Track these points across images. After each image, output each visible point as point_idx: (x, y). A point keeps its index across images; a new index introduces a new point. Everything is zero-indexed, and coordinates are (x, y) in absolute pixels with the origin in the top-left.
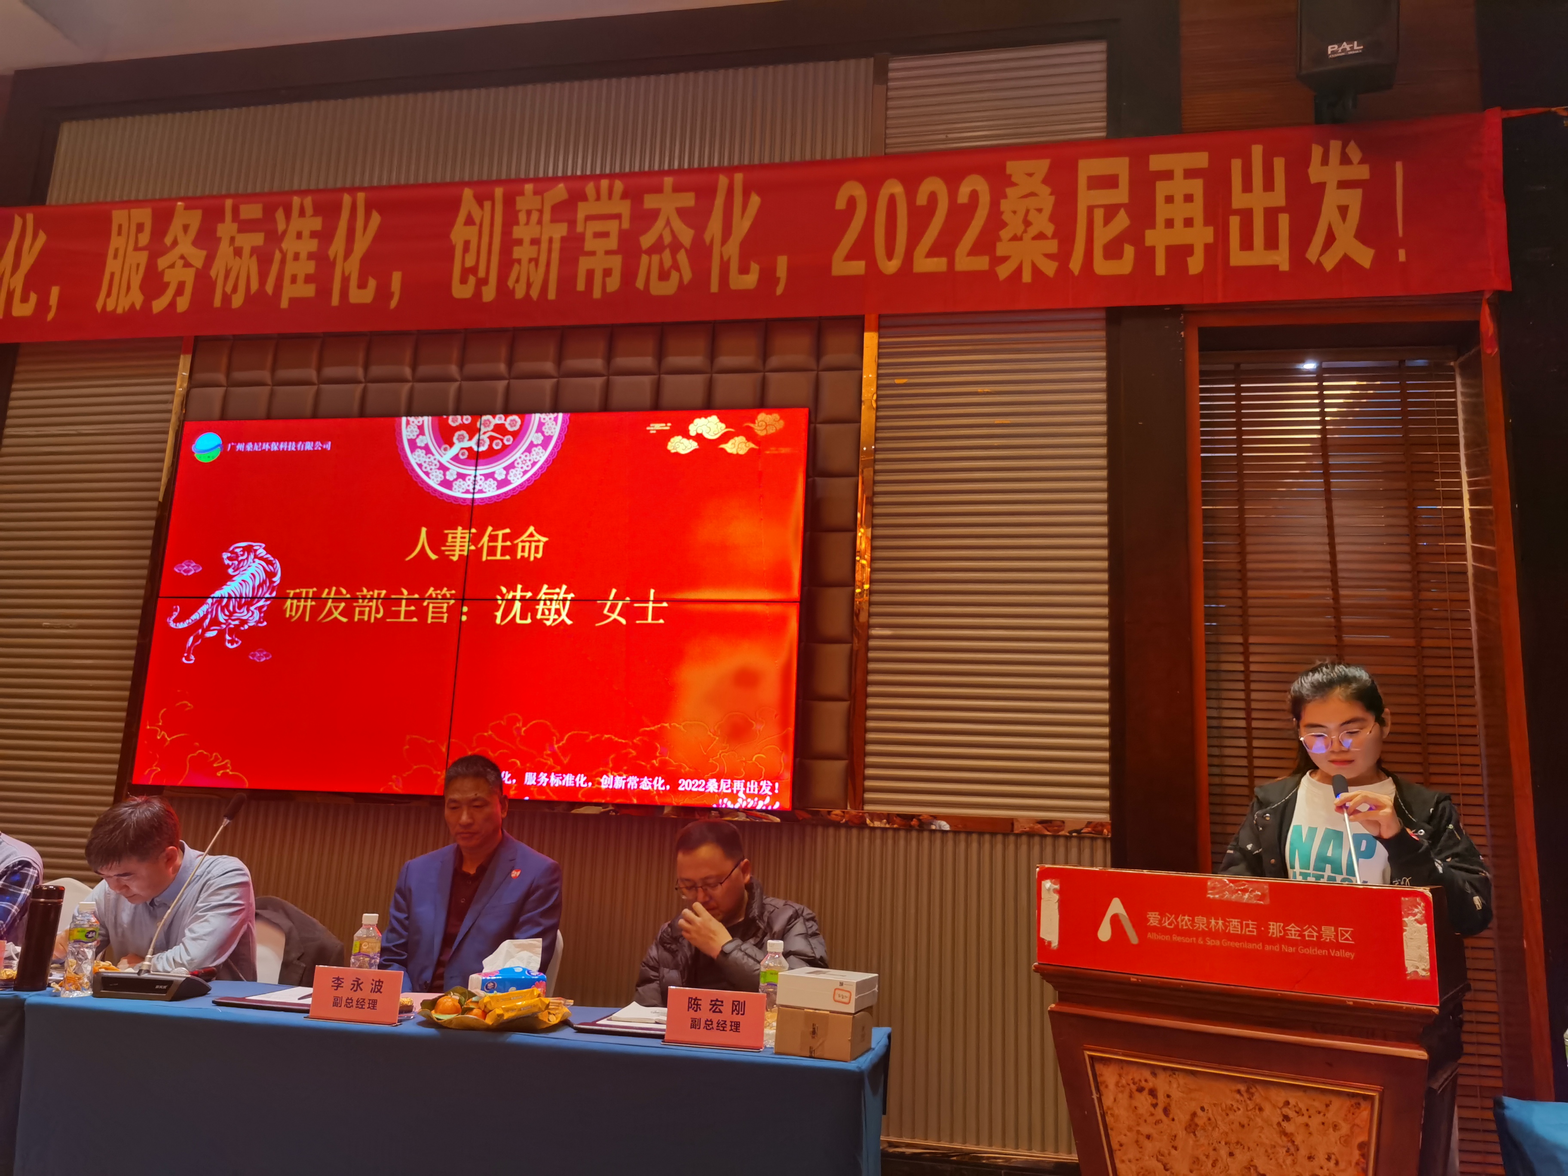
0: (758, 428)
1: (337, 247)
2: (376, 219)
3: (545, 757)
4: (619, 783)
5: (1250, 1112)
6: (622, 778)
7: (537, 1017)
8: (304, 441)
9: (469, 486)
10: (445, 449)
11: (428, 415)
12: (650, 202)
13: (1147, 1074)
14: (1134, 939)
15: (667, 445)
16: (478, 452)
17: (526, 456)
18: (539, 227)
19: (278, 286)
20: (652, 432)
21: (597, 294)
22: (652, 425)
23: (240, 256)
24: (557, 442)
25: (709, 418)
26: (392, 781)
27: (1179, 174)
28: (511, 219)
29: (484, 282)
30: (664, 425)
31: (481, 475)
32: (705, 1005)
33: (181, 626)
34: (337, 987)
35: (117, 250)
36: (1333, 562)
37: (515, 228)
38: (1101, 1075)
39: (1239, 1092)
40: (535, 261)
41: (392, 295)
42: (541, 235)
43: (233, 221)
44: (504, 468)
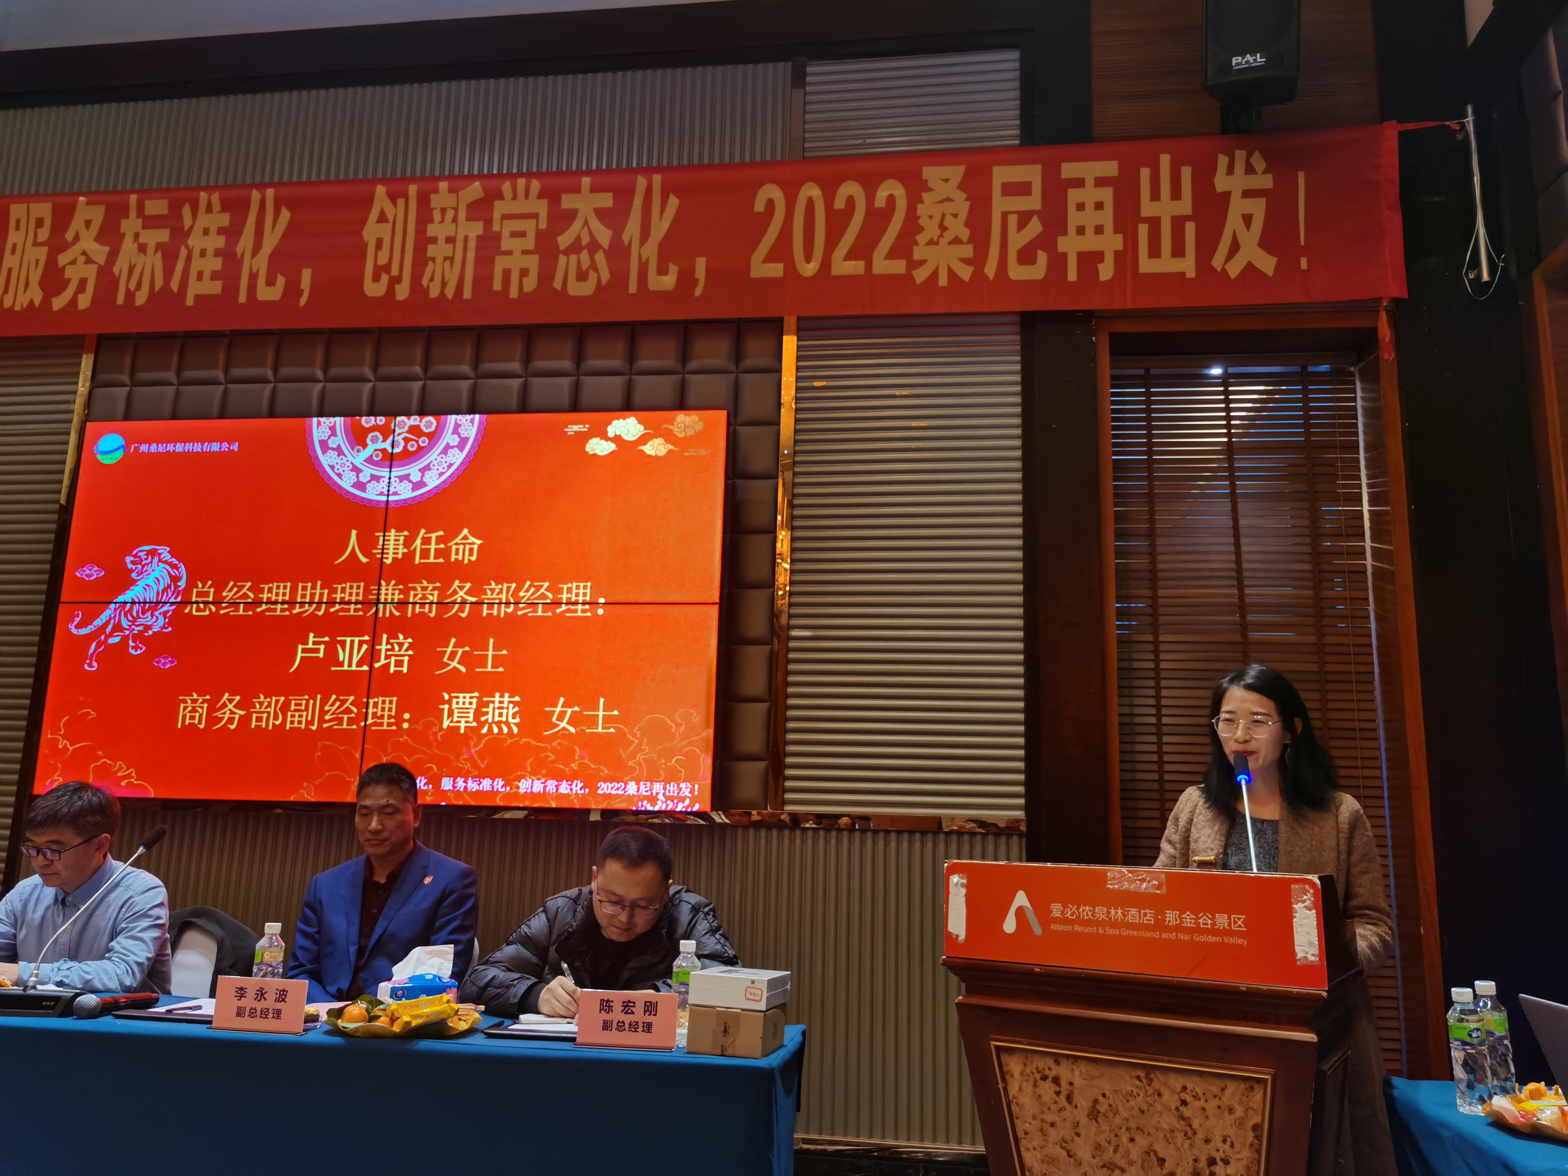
0: (677, 430)
1: (245, 243)
2: (285, 215)
3: (463, 761)
4: (538, 787)
5: (1149, 1099)
6: (540, 782)
7: (446, 1023)
8: (210, 442)
9: (383, 488)
10: (358, 451)
11: (340, 416)
12: (567, 202)
13: (1050, 1062)
14: (1038, 930)
15: (585, 446)
16: (392, 453)
17: (442, 458)
18: (454, 225)
19: (184, 283)
20: (569, 433)
21: (514, 294)
22: (569, 426)
23: (145, 253)
24: (473, 443)
25: (627, 420)
26: (303, 788)
27: (1090, 182)
28: (425, 217)
29: (398, 280)
30: (582, 426)
31: (395, 477)
32: (617, 1007)
33: (83, 631)
34: (241, 997)
35: (14, 246)
36: (1239, 562)
37: (430, 226)
38: (1007, 1065)
39: (1138, 1078)
40: (451, 259)
41: (301, 292)
42: (456, 232)
43: (138, 217)
44: (420, 470)
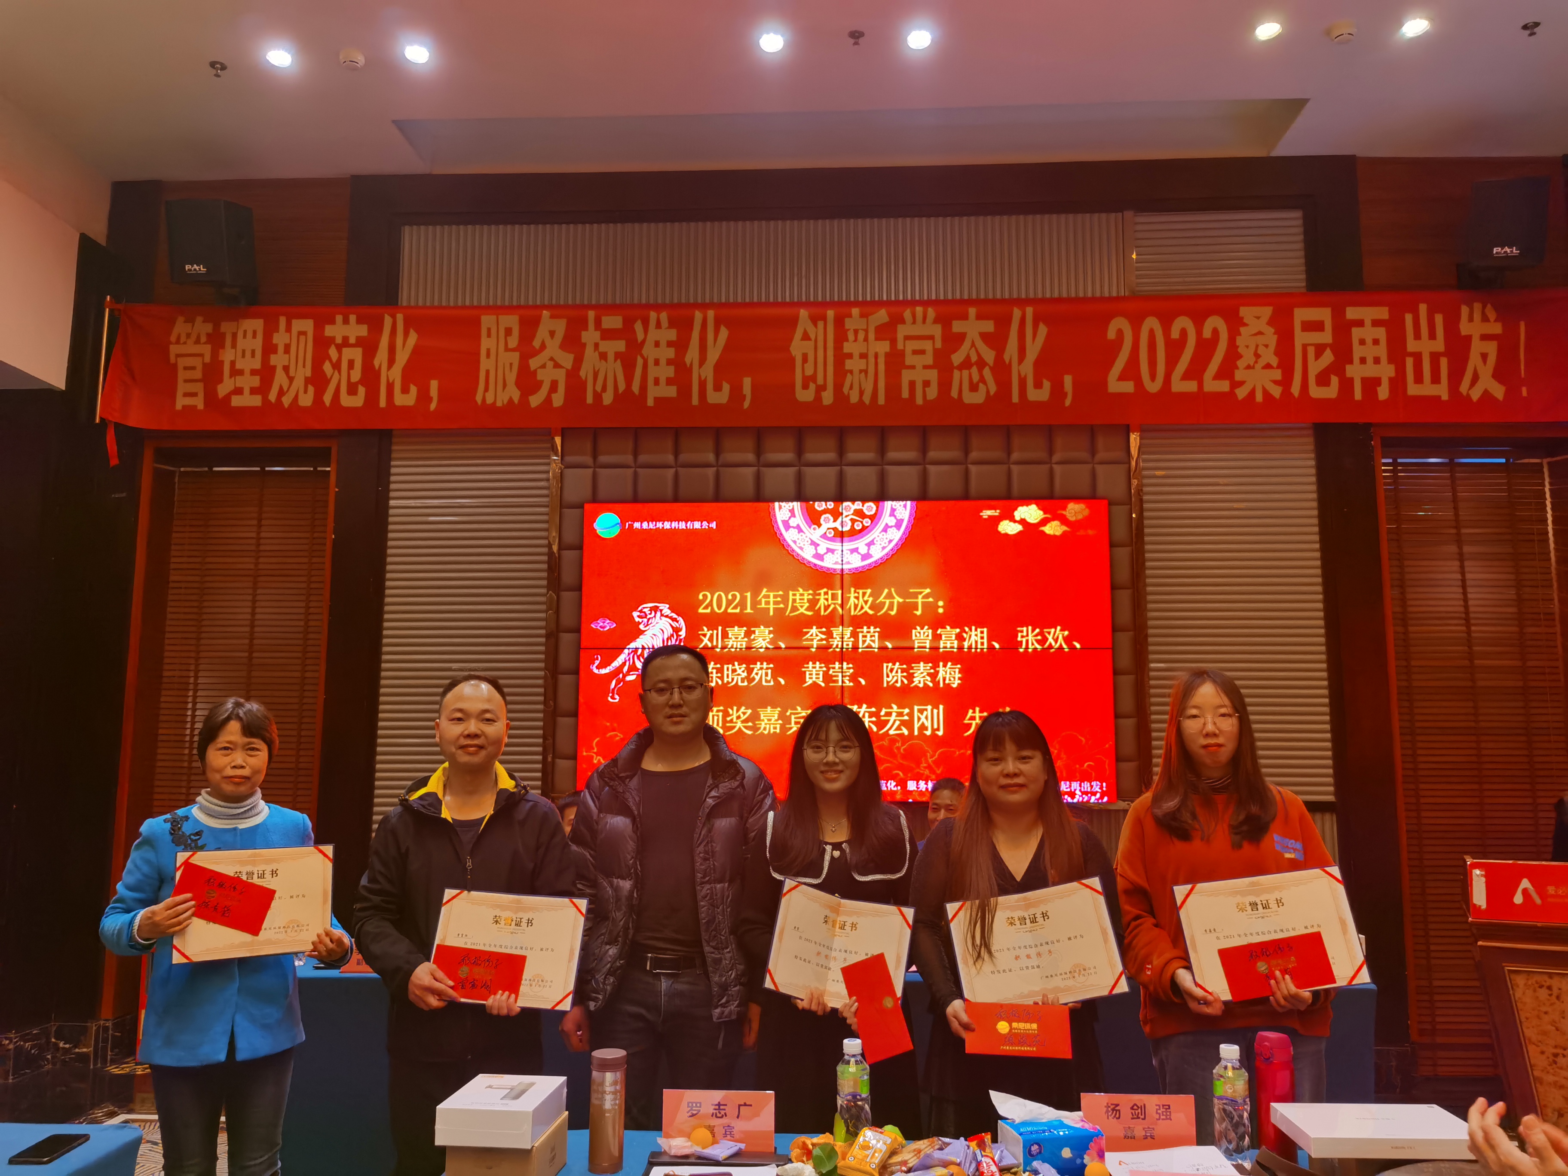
0: (1069, 515)
1: (692, 355)
2: (724, 333)
3: (922, 768)
8: (692, 521)
9: (837, 558)
10: (814, 529)
11: (797, 501)
12: (957, 327)
13: (1549, 978)
14: (1541, 903)
15: (997, 527)
16: (842, 531)
17: (883, 535)
18: (866, 343)
19: (644, 387)
20: (984, 517)
21: (919, 401)
22: (984, 511)
23: (606, 360)
24: (907, 524)
25: (1029, 507)
27: (1368, 323)
28: (841, 337)
29: (823, 387)
30: (994, 511)
31: (847, 550)
33: (603, 671)
35: (488, 351)
37: (845, 344)
38: (1515, 980)
40: (866, 372)
41: (744, 397)
42: (868, 350)
43: (596, 329)
44: (866, 545)
